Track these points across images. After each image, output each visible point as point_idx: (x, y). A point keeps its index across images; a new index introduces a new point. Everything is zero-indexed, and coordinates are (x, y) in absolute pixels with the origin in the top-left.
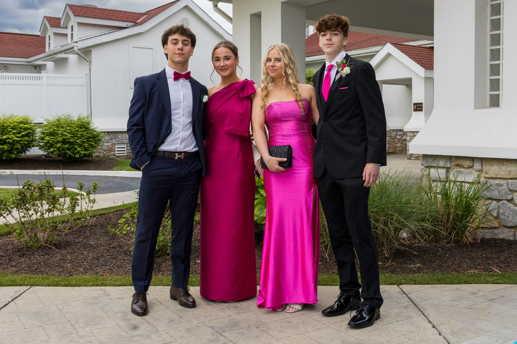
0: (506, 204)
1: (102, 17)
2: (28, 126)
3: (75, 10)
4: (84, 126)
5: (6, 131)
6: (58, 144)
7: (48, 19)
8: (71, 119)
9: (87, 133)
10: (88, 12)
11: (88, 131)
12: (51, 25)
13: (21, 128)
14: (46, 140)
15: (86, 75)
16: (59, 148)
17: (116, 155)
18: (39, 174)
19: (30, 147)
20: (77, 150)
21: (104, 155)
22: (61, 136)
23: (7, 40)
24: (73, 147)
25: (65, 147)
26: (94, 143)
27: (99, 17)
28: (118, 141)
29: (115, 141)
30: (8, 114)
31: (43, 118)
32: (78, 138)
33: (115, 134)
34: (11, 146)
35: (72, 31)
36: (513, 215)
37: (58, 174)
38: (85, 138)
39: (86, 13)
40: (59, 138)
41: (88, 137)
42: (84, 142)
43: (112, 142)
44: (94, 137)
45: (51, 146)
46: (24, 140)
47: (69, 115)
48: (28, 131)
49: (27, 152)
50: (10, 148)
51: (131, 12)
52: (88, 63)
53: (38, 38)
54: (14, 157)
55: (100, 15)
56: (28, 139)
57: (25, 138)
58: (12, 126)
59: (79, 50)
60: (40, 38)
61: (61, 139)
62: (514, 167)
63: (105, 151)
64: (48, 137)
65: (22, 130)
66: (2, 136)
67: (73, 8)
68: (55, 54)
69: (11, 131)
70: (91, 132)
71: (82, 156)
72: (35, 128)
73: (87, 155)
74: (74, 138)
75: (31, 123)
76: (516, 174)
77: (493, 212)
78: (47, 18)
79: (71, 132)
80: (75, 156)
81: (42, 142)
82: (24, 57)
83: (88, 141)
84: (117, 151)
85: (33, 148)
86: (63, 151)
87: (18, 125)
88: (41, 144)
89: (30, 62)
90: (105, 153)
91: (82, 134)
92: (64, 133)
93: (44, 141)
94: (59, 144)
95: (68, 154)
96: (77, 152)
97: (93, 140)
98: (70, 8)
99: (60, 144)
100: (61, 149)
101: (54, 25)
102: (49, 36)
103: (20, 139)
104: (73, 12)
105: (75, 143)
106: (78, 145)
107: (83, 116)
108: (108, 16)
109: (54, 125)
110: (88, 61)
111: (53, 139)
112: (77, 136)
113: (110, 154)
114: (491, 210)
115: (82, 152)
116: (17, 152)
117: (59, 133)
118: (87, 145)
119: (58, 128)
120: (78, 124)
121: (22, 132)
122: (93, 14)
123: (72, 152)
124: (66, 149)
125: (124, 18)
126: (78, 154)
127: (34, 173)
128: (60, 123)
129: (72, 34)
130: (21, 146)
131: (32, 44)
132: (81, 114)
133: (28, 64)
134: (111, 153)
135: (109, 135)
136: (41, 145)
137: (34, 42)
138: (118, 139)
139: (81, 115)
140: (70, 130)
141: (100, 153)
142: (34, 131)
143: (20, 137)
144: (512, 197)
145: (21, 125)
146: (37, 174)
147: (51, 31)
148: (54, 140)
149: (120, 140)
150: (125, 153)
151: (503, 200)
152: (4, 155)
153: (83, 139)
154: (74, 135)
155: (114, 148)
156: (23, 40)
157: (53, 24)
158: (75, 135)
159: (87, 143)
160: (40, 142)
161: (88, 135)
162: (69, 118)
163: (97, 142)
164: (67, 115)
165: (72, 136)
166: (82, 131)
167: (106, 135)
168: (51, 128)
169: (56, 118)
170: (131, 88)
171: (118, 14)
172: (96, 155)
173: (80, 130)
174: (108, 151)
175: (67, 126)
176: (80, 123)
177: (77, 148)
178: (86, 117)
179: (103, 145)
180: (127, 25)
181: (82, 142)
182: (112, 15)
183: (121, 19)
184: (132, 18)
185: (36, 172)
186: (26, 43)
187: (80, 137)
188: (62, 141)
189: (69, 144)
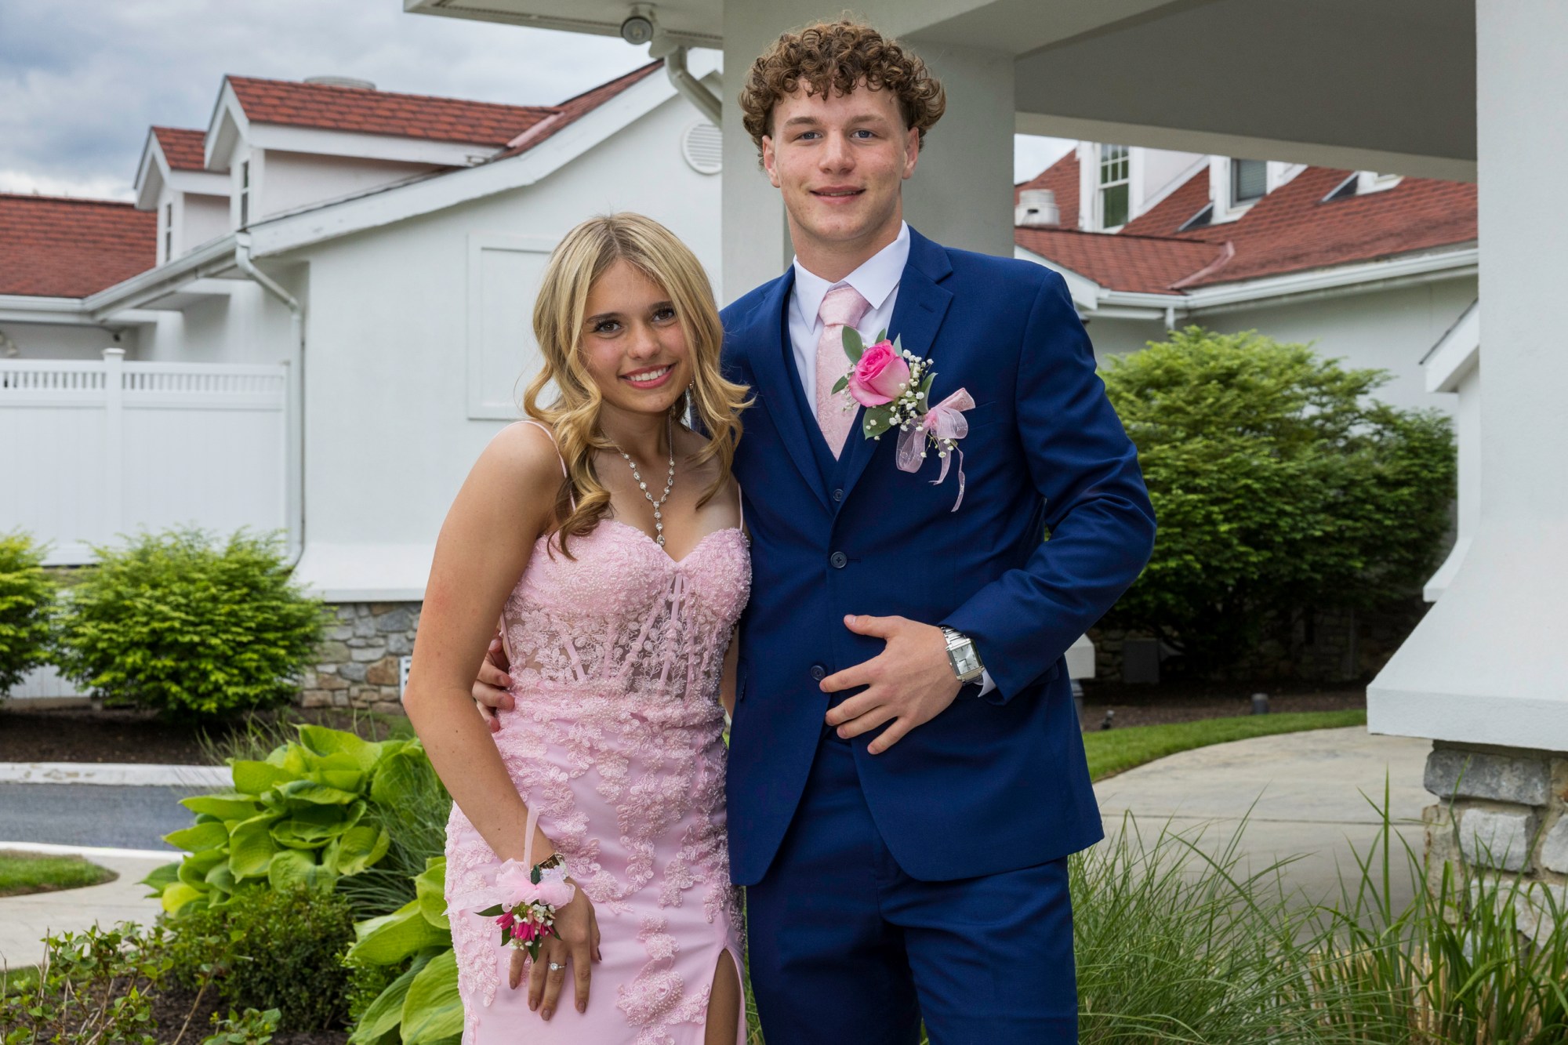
2: (17, 578)
3: (256, 100)
4: (246, 575)
6: (131, 652)
7: (165, 139)
8: (199, 548)
9: (258, 609)
10: (309, 106)
11: (264, 598)
12: (174, 163)
14: (84, 635)
15: (288, 363)
16: (134, 671)
18: (50, 780)
19: (25, 665)
20: (210, 682)
21: (352, 699)
22: (144, 619)
23: (18, 226)
24: (192, 668)
25: (159, 665)
26: (282, 652)
27: (355, 127)
29: (399, 641)
31: (86, 546)
32: (218, 631)
33: (401, 610)
35: (246, 184)
38: (249, 629)
39: (304, 113)
40: (138, 630)
41: (259, 625)
42: (241, 644)
43: (387, 644)
44: (287, 624)
45: (104, 662)
47: (195, 529)
48: (15, 598)
49: (14, 685)
51: (489, 106)
52: (296, 317)
53: (127, 213)
55: (360, 119)
56: (11, 633)
59: (255, 261)
60: (133, 213)
61: (145, 630)
63: (355, 682)
64: (94, 623)
67: (251, 91)
68: (175, 279)
70: (274, 603)
71: (230, 705)
72: (47, 586)
73: (255, 700)
74: (199, 629)
78: (158, 132)
79: (187, 605)
80: (201, 706)
81: (73, 647)
82: (70, 292)
83: (258, 641)
85: (36, 671)
86: (150, 685)
88: (68, 654)
89: (92, 313)
90: (355, 691)
91: (231, 614)
92: (160, 608)
93: (77, 641)
94: (135, 653)
95: (174, 695)
96: (210, 687)
97: (283, 639)
98: (240, 90)
99: (140, 654)
100: (141, 677)
101: (185, 160)
102: (169, 207)
104: (248, 107)
105: (201, 649)
106: (216, 658)
107: (252, 538)
108: (392, 122)
109: (124, 573)
110: (293, 308)
111: (113, 631)
112: (211, 622)
113: (376, 697)
115: (231, 691)
117: (136, 607)
118: (250, 660)
119: (136, 586)
120: (223, 572)
122: (328, 115)
123: (190, 690)
124: (162, 676)
125: (460, 128)
126: (216, 696)
127: (28, 774)
128: (148, 566)
129: (245, 197)
131: (116, 240)
132: (244, 528)
133: (86, 320)
134: (378, 691)
135: (375, 616)
136: (70, 660)
137: (123, 234)
139: (245, 531)
140: (186, 595)
141: (333, 690)
142: (39, 598)
146: (41, 780)
147: (178, 184)
148: (114, 636)
153: (239, 634)
154: (199, 616)
155: (392, 671)
156: (82, 224)
157: (182, 157)
158: (202, 615)
159: (255, 651)
160: (63, 645)
161: (260, 617)
162: (191, 547)
163: (297, 646)
164: (185, 534)
165: (191, 618)
166: (237, 598)
167: (360, 618)
168: (106, 586)
169: (139, 546)
170: (471, 419)
171: (436, 115)
172: (319, 701)
173: (226, 596)
174: (369, 682)
175: (176, 578)
176: (234, 566)
177: (211, 672)
178: (264, 539)
179: (350, 659)
180: (469, 158)
181: (232, 644)
182: (407, 119)
183: (446, 131)
184: (492, 128)
185: (40, 772)
186: (91, 238)
187: (226, 623)
188: (148, 640)
189: (175, 656)
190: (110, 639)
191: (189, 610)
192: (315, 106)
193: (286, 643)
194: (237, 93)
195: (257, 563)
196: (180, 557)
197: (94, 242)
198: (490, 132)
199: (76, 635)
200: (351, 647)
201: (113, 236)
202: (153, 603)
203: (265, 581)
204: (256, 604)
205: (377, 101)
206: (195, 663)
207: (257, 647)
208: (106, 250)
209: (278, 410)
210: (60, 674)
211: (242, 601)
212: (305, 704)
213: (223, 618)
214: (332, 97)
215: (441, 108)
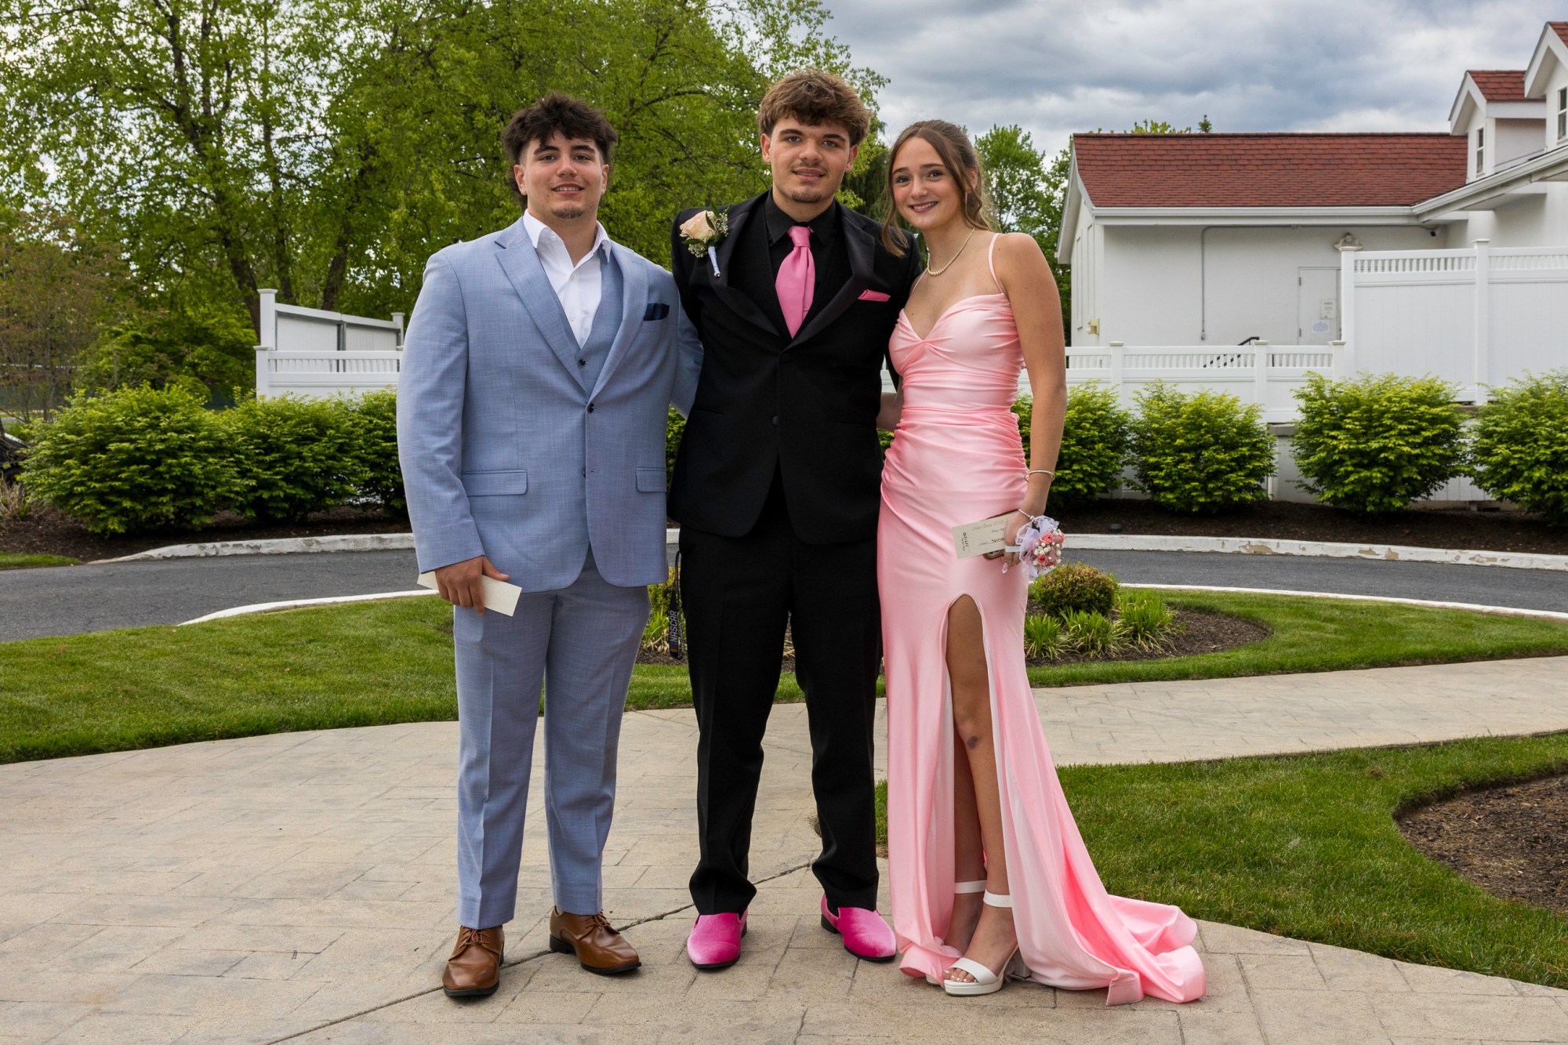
2: (1441, 411)
5: (1376, 427)
6: (1537, 468)
7: (1476, 79)
13: (1420, 418)
14: (1497, 454)
16: (1540, 482)
18: (1475, 563)
19: (1444, 477)
22: (1547, 443)
23: (1349, 156)
25: (1560, 479)
30: (1377, 376)
34: (1391, 474)
35: (1564, 107)
37: (1534, 566)
40: (1542, 451)
45: (1515, 475)
46: (1430, 454)
48: (1441, 426)
49: (1432, 491)
50: (1387, 480)
54: (1399, 508)
56: (1440, 452)
57: (1432, 448)
58: (1394, 412)
61: (1548, 452)
64: (1505, 446)
65: (1424, 424)
66: (1367, 441)
68: (1507, 185)
69: (1390, 428)
72: (1460, 418)
75: (1449, 403)
78: (1475, 75)
81: (1482, 463)
82: (1400, 202)
85: (1451, 480)
86: (1552, 494)
87: (1412, 409)
88: (1480, 468)
89: (1418, 216)
92: (1559, 435)
93: (1494, 459)
94: (1540, 469)
98: (1560, 31)
99: (1543, 470)
100: (1545, 487)
101: (1497, 94)
102: (1481, 132)
103: (1417, 451)
109: (1525, 408)
111: (1521, 452)
116: (1407, 491)
117: (1541, 434)
119: (1536, 418)
121: (1424, 429)
124: (1561, 487)
127: (1458, 558)
128: (1541, 402)
130: (1419, 473)
131: (1421, 162)
133: (1414, 222)
136: (1480, 473)
137: (1424, 156)
142: (1456, 426)
143: (1414, 446)
145: (1422, 408)
146: (1468, 562)
147: (1486, 114)
148: (1523, 456)
152: (1371, 499)
156: (1395, 151)
157: (1495, 92)
160: (1476, 463)
164: (1559, 378)
169: (1530, 387)
185: (1466, 557)
186: (1401, 161)
188: (1551, 459)
190: (1520, 458)
194: (1558, 34)
199: (1488, 455)
202: (1553, 431)
210: (1472, 483)
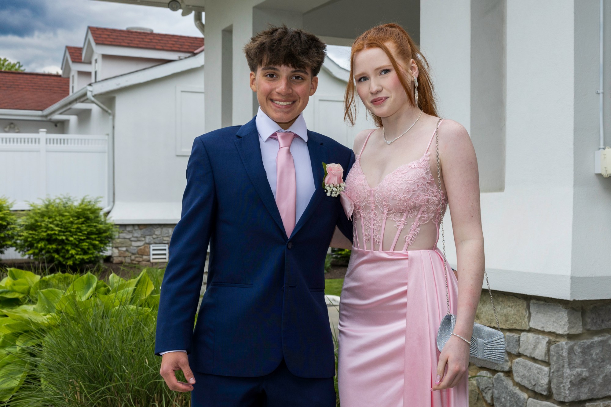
0: (501, 380)
1: (141, 46)
3: (98, 36)
4: (84, 214)
6: (40, 242)
7: (71, 51)
8: (69, 203)
9: (89, 226)
10: (119, 38)
11: (91, 222)
12: (73, 60)
14: (22, 236)
15: (108, 135)
16: (41, 250)
17: (152, 261)
20: (70, 254)
21: (132, 260)
22: (45, 230)
24: (63, 248)
25: (51, 247)
26: (97, 243)
27: (136, 45)
28: (154, 239)
29: (150, 239)
31: (27, 203)
32: (73, 235)
33: (151, 227)
35: (96, 67)
36: (511, 404)
38: (85, 234)
39: (117, 41)
41: (89, 232)
42: (81, 240)
43: (145, 240)
44: (99, 232)
45: (31, 246)
47: (68, 197)
52: (111, 117)
53: (59, 78)
55: (138, 42)
59: (94, 96)
61: (45, 234)
62: (512, 307)
63: (133, 254)
64: (27, 231)
67: (97, 32)
68: (71, 103)
70: (95, 224)
71: (78, 262)
72: (11, 218)
73: (87, 261)
74: (65, 234)
76: (514, 322)
77: (486, 393)
78: (68, 48)
79: (61, 225)
80: (66, 263)
81: (20, 240)
83: (88, 238)
84: (154, 255)
86: (48, 255)
88: (18, 242)
89: (46, 116)
90: (133, 257)
91: (78, 228)
92: (51, 226)
93: (21, 238)
94: (42, 243)
95: (57, 258)
96: (70, 256)
97: (98, 237)
98: (93, 32)
101: (78, 59)
102: (73, 76)
104: (95, 38)
105: (66, 241)
106: (72, 245)
107: (89, 200)
108: (151, 44)
109: (39, 213)
110: (110, 114)
111: (34, 234)
112: (70, 231)
113: (141, 260)
114: (483, 391)
115: (77, 257)
117: (42, 225)
118: (85, 245)
119: (43, 218)
120: (76, 212)
123: (63, 257)
124: (52, 251)
125: (177, 46)
126: (72, 259)
128: (48, 210)
129: (96, 72)
133: (44, 119)
134: (142, 257)
135: (141, 229)
136: (20, 245)
138: (154, 236)
139: (87, 197)
140: (61, 221)
141: (125, 257)
144: (511, 368)
148: (34, 236)
149: (157, 238)
150: (165, 259)
151: (498, 371)
153: (81, 236)
154: (65, 229)
155: (147, 250)
156: (46, 83)
157: (77, 57)
158: (67, 228)
159: (87, 242)
161: (89, 229)
162: (67, 203)
163: (104, 240)
164: (65, 198)
165: (63, 230)
166: (80, 222)
167: (135, 230)
168: (32, 218)
169: (47, 203)
170: (178, 156)
171: (168, 41)
172: (119, 261)
173: (76, 222)
174: (138, 254)
175: (58, 215)
176: (80, 210)
177: (70, 250)
178: (93, 200)
179: (131, 245)
180: (179, 57)
181: (78, 240)
182: (156, 43)
183: (171, 47)
184: (189, 46)
187: (76, 232)
188: (46, 238)
189: (56, 244)
190: (32, 237)
191: (62, 227)
192: (121, 38)
193: (99, 239)
194: (92, 33)
195: (89, 210)
196: (61, 207)
197: (51, 90)
198: (187, 47)
199: (20, 236)
200: (132, 241)
201: (58, 87)
202: (48, 224)
203: (92, 216)
204: (87, 224)
205: (145, 36)
206: (64, 246)
207: (88, 241)
208: (55, 93)
209: (105, 152)
210: (16, 250)
211: (82, 223)
212: (114, 262)
213: (74, 230)
214: (128, 34)
215: (170, 38)
